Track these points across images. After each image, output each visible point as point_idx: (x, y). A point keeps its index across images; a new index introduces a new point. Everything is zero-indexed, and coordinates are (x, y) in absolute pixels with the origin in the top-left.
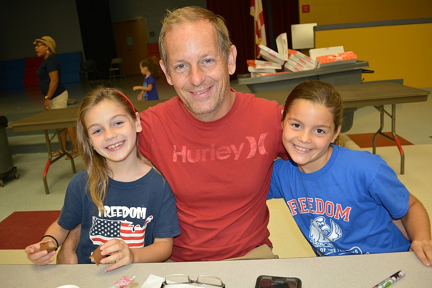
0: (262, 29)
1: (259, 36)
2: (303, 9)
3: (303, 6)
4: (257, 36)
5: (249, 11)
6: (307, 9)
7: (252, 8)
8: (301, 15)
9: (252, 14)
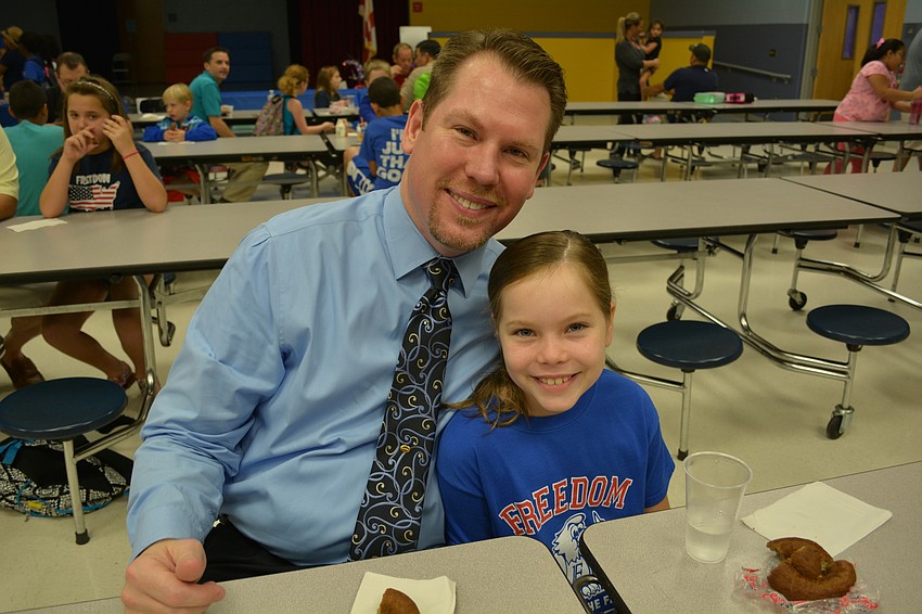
0: (373, 31)
1: (369, 39)
2: (414, 8)
3: (415, 4)
4: (366, 40)
5: (357, 10)
6: (419, 8)
7: (361, 7)
8: (413, 15)
9: (361, 13)
